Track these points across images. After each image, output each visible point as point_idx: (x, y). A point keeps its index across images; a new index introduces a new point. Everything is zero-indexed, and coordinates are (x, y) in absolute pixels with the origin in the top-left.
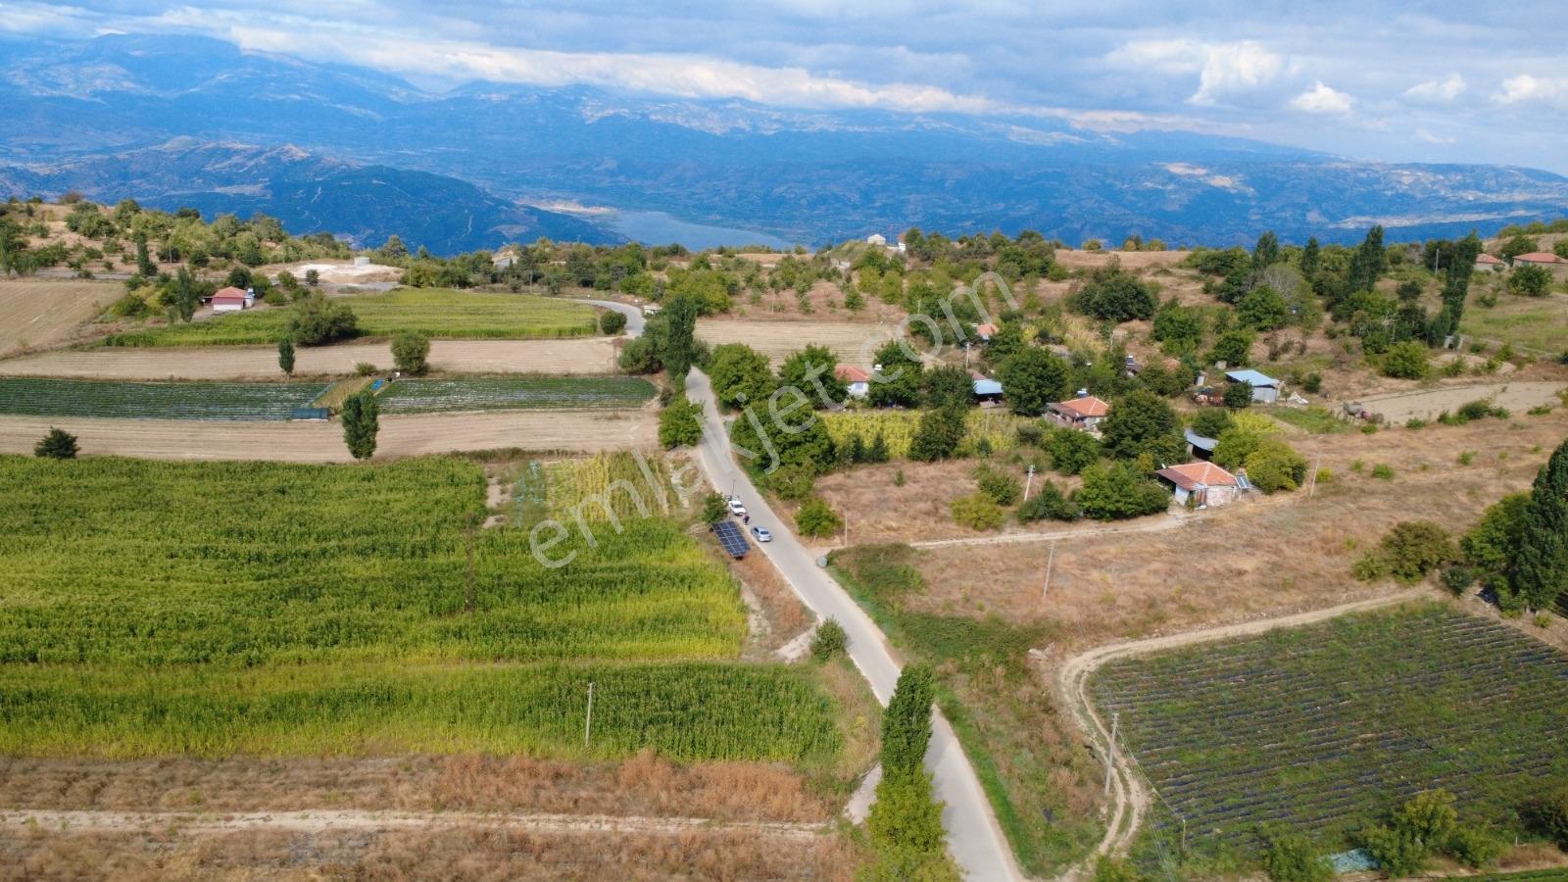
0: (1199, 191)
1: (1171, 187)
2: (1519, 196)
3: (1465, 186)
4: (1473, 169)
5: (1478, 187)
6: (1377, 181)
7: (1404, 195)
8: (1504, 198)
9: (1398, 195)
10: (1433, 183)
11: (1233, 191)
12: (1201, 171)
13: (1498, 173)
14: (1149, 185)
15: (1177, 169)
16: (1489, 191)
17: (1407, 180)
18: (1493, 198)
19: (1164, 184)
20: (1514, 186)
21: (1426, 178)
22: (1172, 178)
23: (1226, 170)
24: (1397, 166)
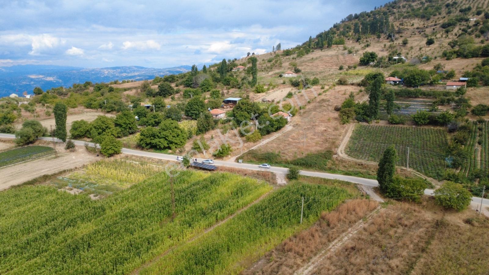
0: (43, 83)
1: (32, 83)
2: (136, 74)
3: (121, 72)
4: (122, 67)
5: (125, 72)
6: (98, 74)
7: (106, 77)
8: (133, 74)
9: (105, 77)
10: (113, 72)
11: (55, 82)
12: (41, 76)
13: (129, 68)
14: (24, 83)
15: (33, 77)
16: (128, 73)
17: (106, 72)
18: (130, 75)
19: (30, 82)
20: (134, 71)
21: (111, 71)
22: (32, 80)
23: (50, 75)
24: (102, 69)
